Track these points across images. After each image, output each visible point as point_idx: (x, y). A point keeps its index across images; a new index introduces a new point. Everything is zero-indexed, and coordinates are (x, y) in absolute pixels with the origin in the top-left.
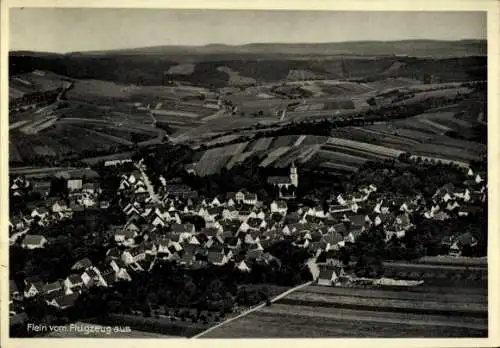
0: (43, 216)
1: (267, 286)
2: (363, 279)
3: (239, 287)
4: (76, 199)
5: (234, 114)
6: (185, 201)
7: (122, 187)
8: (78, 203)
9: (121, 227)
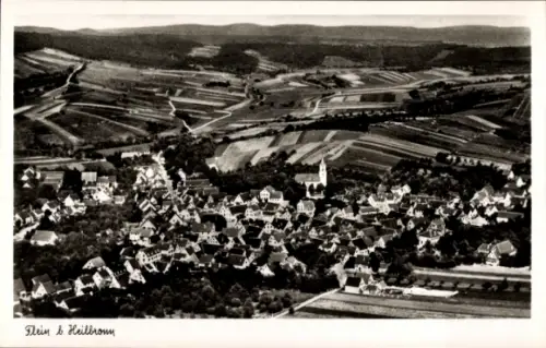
0: (54, 211)
1: (291, 292)
2: (393, 287)
3: (261, 293)
4: (89, 192)
5: (262, 104)
6: (206, 198)
7: (139, 181)
8: (91, 197)
9: (136, 224)
